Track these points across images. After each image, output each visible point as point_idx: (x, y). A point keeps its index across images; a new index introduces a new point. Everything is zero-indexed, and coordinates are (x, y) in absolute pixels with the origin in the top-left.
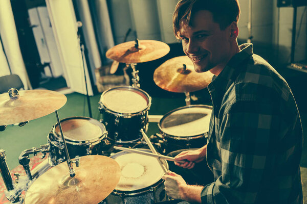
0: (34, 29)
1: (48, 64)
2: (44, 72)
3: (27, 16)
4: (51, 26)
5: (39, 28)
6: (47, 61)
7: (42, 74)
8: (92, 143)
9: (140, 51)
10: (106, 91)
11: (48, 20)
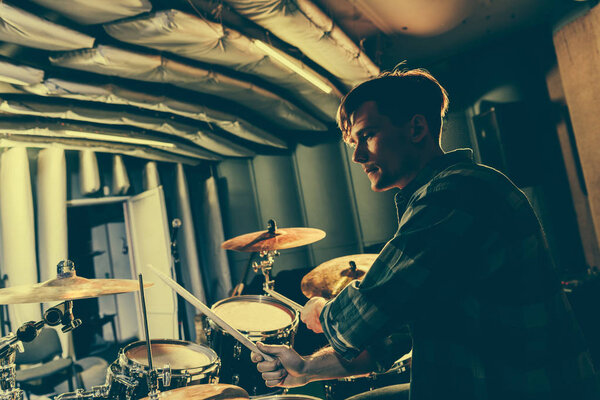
0: (96, 259)
1: (110, 319)
2: (101, 333)
3: (89, 237)
4: (126, 252)
5: (106, 255)
6: (110, 312)
7: (97, 336)
8: (192, 375)
9: (277, 237)
10: (216, 304)
11: (122, 242)
